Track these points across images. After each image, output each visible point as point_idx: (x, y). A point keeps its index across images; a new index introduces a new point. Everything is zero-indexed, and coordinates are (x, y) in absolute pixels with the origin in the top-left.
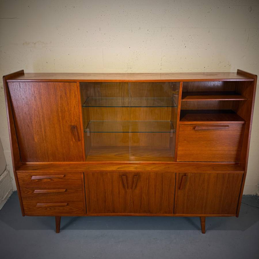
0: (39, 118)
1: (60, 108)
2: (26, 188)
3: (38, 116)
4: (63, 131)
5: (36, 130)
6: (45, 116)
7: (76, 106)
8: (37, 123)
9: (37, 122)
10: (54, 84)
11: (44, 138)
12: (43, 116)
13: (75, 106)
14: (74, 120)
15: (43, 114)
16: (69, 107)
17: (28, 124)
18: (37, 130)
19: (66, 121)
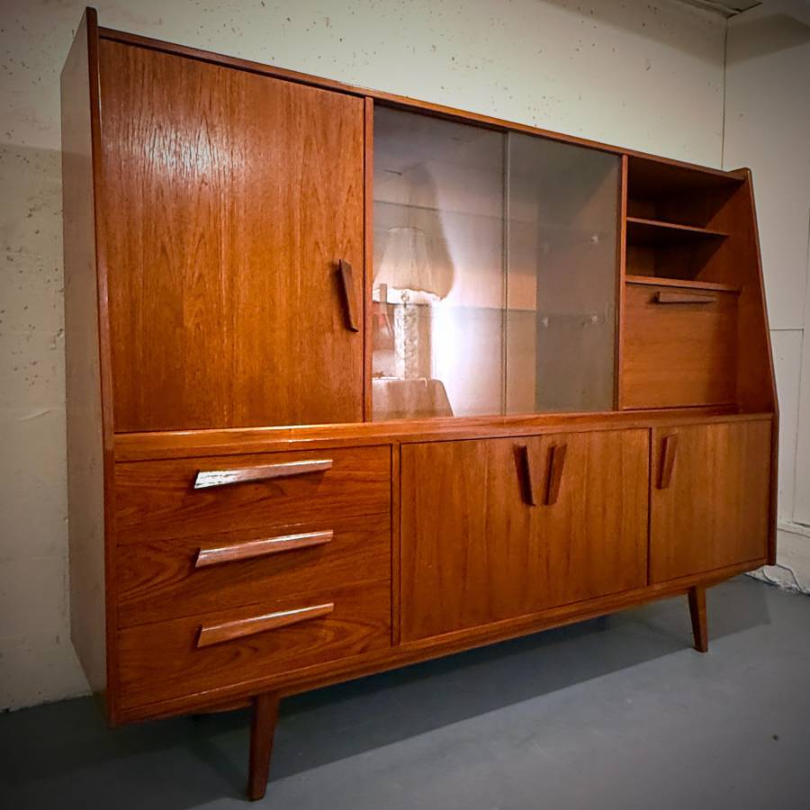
0: (215, 219)
1: (299, 187)
2: (151, 548)
3: (212, 209)
4: (302, 283)
5: (196, 275)
6: (241, 212)
7: (354, 186)
8: (203, 241)
9: (203, 236)
10: (288, 87)
11: (225, 311)
12: (231, 213)
13: (350, 187)
14: (342, 242)
15: (233, 204)
16: (333, 189)
17: (162, 242)
18: (201, 276)
19: (317, 243)
